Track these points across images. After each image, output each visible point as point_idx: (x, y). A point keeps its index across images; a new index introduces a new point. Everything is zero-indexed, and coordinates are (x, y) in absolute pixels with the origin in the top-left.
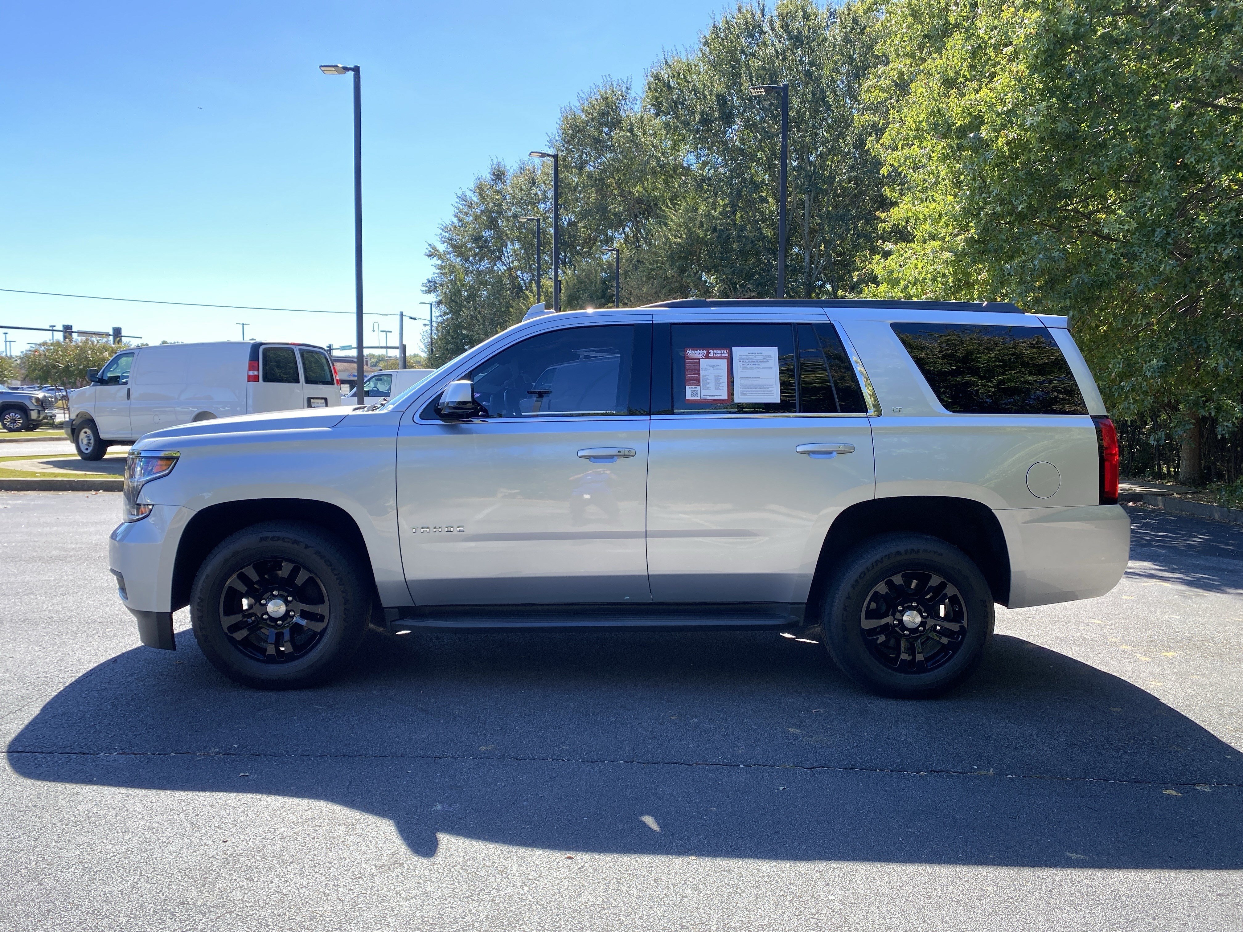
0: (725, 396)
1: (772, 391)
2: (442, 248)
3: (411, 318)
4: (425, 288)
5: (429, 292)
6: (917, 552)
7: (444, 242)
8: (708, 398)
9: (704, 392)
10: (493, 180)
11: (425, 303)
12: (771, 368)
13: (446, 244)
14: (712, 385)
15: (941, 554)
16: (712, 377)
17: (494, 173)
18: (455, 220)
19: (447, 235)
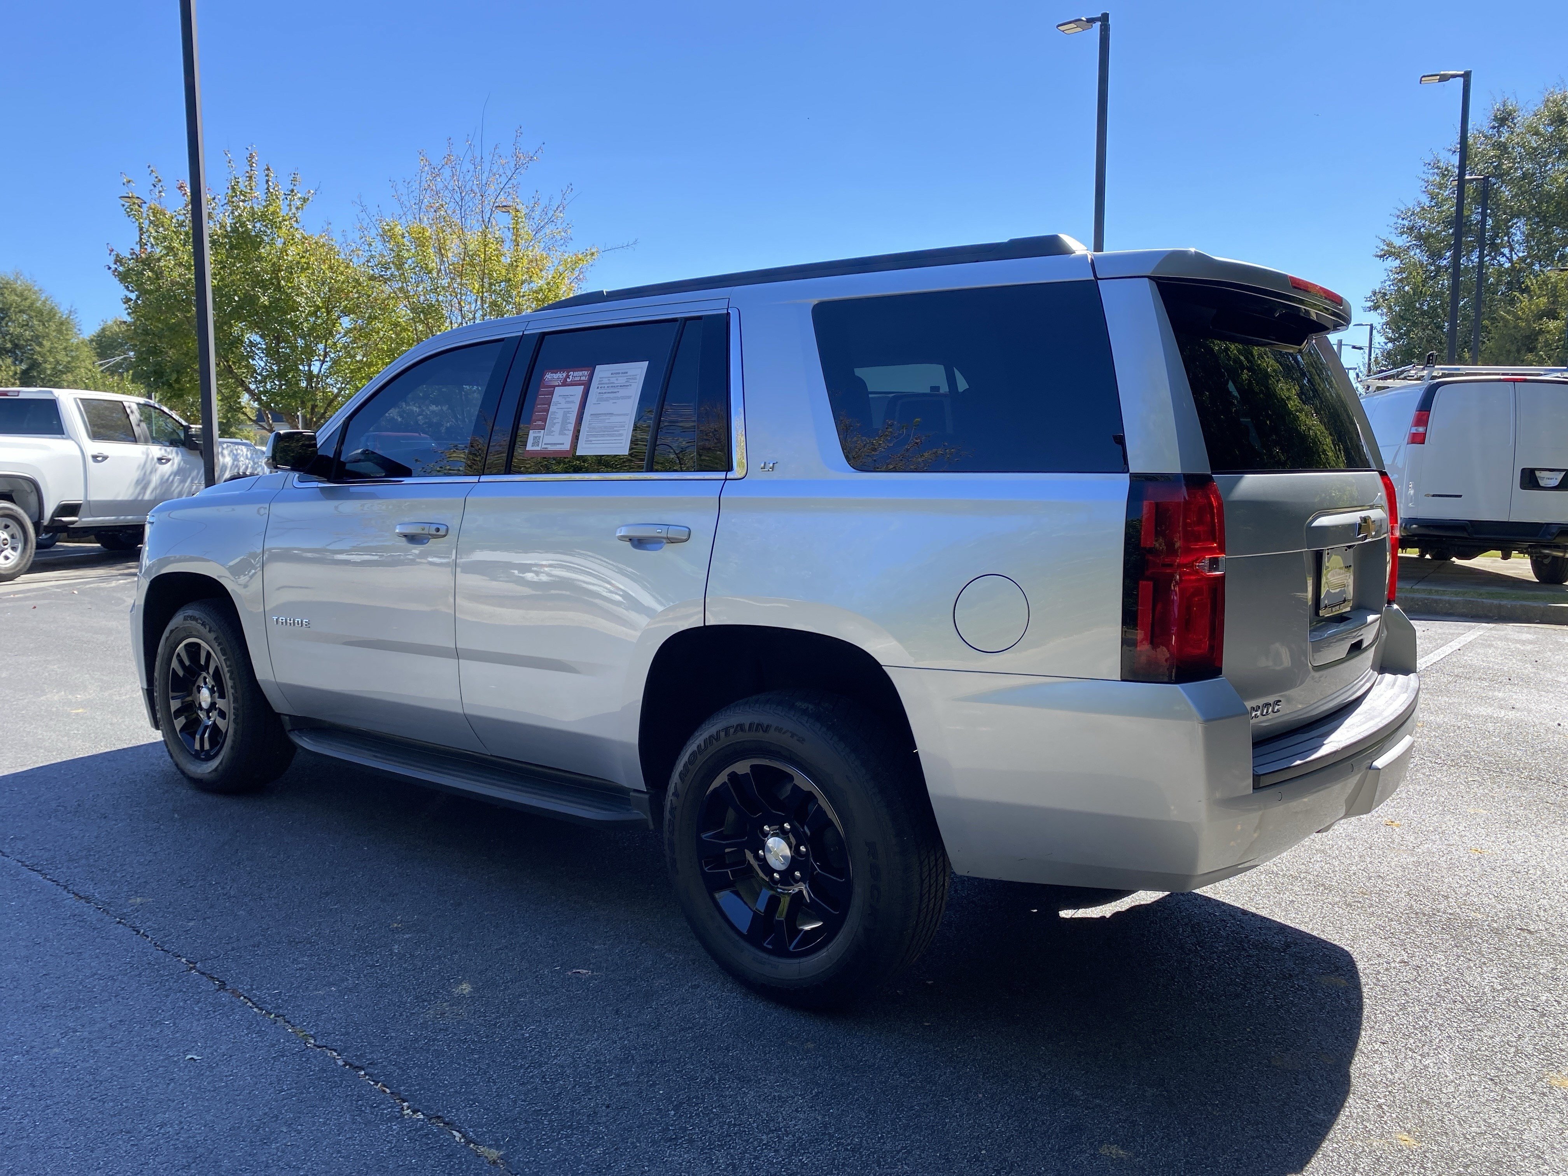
0: (567, 447)
1: (621, 435)
2: (1400, 241)
3: (1354, 347)
4: (1370, 304)
5: (1376, 308)
6: (766, 729)
7: (1402, 233)
8: (550, 448)
9: (548, 439)
10: (1494, 127)
11: (1362, 325)
12: (629, 397)
13: (1405, 236)
14: (557, 428)
15: (802, 740)
16: (560, 415)
17: (1496, 116)
18: (1425, 201)
19: (1406, 223)
